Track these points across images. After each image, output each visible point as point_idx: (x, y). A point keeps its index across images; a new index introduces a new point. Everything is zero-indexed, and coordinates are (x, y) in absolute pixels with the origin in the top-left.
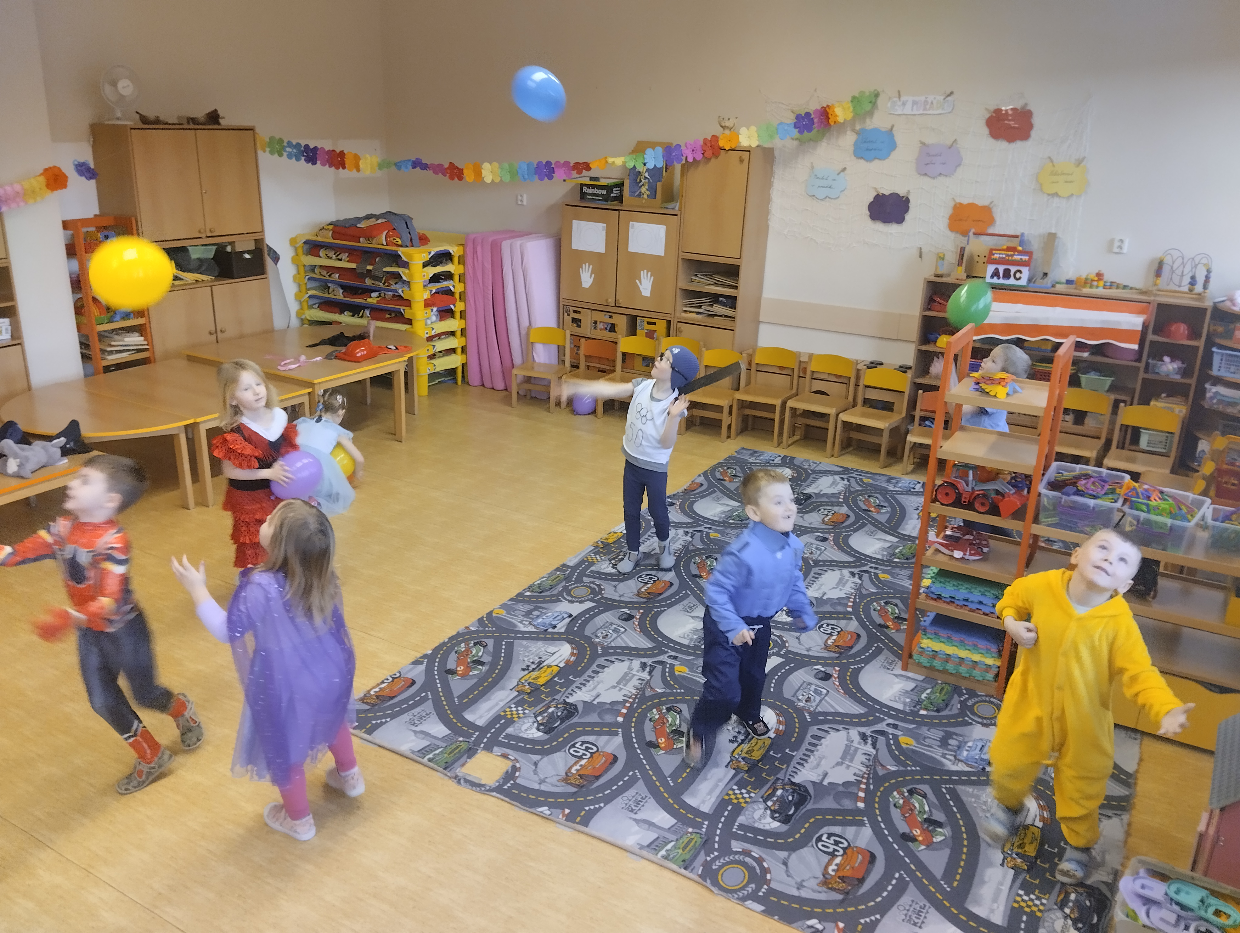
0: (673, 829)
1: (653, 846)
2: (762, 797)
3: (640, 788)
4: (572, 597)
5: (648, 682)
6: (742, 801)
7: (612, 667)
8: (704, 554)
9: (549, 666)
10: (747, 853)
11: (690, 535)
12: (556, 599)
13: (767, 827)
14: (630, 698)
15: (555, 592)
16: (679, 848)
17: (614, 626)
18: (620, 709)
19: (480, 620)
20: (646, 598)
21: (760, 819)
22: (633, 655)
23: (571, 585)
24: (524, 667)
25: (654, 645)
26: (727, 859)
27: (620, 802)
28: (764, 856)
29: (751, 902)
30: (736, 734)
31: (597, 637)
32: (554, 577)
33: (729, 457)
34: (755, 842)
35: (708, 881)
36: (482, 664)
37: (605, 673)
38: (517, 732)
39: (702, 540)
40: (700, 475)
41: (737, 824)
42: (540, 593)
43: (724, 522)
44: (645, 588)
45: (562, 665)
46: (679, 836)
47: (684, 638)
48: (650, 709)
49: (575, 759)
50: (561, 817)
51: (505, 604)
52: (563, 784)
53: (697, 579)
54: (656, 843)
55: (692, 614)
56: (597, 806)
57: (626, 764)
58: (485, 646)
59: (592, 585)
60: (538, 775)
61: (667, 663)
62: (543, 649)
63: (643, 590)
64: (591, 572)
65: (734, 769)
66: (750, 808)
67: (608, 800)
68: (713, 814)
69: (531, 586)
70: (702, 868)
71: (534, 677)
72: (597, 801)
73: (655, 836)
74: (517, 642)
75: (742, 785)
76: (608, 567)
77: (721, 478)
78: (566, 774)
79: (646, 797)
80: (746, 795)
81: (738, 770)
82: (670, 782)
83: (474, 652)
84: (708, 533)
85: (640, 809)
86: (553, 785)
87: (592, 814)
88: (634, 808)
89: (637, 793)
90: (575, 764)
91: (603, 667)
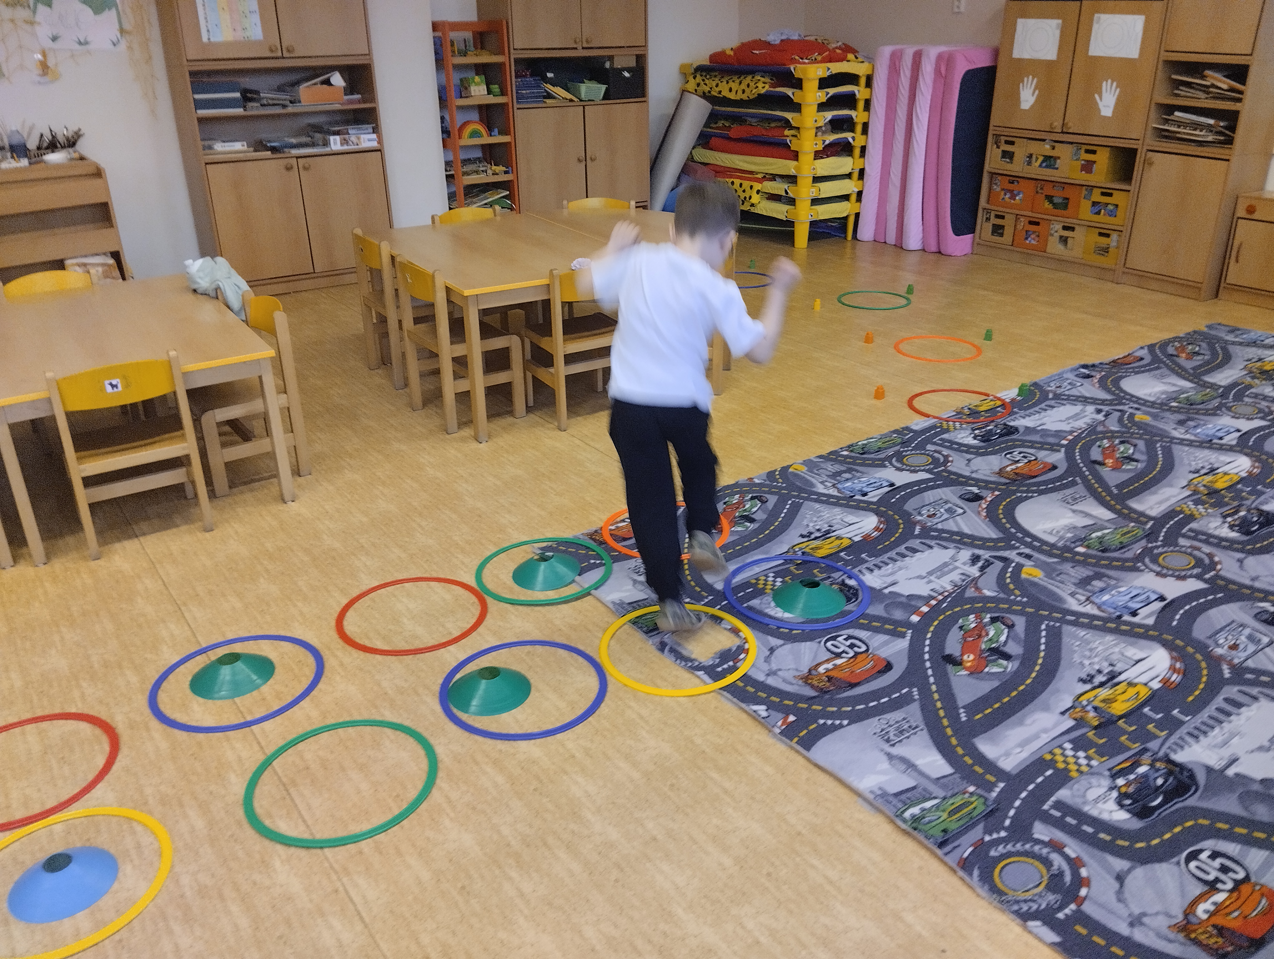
0: (945, 780)
1: (903, 797)
2: (1110, 770)
3: (913, 712)
4: (903, 464)
5: (975, 580)
6: (1073, 767)
7: (928, 552)
8: (1117, 437)
9: (839, 538)
10: (1057, 847)
11: (1103, 413)
12: (881, 464)
13: (1105, 816)
14: (940, 594)
15: (882, 456)
16: (944, 811)
17: (949, 505)
18: (919, 604)
19: (771, 475)
20: (1008, 478)
21: (1096, 801)
22: (965, 544)
23: (907, 451)
24: (805, 533)
25: (1001, 535)
26: (1019, 846)
27: (874, 724)
28: (1085, 858)
29: (1038, 923)
30: (1093, 672)
31: (919, 514)
32: (888, 439)
33: (1195, 332)
34: (1075, 833)
35: (976, 872)
36: (752, 520)
37: (914, 559)
38: (763, 606)
39: (1120, 420)
40: (1142, 348)
41: (1053, 799)
42: (862, 454)
43: (1162, 404)
44: (1013, 467)
45: (857, 539)
46: (949, 794)
47: (1051, 533)
48: (967, 614)
49: (829, 655)
50: (780, 723)
51: (810, 460)
52: (800, 682)
53: (1097, 467)
54: (909, 795)
55: (1075, 507)
56: (837, 722)
57: (901, 678)
58: (763, 502)
59: (936, 455)
60: (769, 664)
61: (1013, 562)
62: (839, 517)
63: (1008, 469)
64: (941, 439)
65: (1076, 720)
66: (1084, 782)
67: (857, 718)
68: (1018, 775)
69: (852, 445)
70: (971, 849)
71: (813, 546)
72: (840, 715)
73: (912, 783)
74: (807, 504)
75: (1080, 744)
76: (967, 437)
77: (1175, 353)
78: (810, 671)
79: (916, 727)
80: (1083, 761)
81: (1080, 722)
82: (963, 715)
83: (747, 506)
84: (1132, 416)
85: (900, 741)
86: (784, 680)
87: (825, 731)
88: (892, 737)
89: (904, 719)
90: (828, 661)
91: (915, 551)
